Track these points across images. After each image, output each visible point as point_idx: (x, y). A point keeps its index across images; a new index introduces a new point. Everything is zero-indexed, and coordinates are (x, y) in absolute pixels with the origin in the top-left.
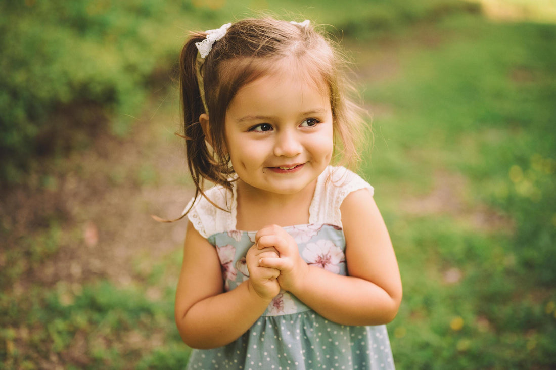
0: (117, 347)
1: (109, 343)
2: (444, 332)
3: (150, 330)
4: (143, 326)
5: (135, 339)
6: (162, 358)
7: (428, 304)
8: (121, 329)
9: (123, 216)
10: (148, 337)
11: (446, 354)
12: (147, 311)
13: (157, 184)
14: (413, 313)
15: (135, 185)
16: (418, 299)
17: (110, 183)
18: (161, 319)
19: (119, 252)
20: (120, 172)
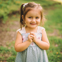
0: (4, 56)
1: (2, 56)
2: (55, 54)
3: (9, 54)
4: (8, 53)
5: (7, 55)
6: (11, 58)
7: (53, 50)
8: (4, 53)
9: (5, 36)
10: (9, 55)
11: (56, 58)
12: (8, 51)
13: (10, 31)
14: (50, 51)
15: (7, 31)
16: (51, 49)
17: (3, 31)
18: (11, 52)
19: (4, 41)
20: (4, 29)
